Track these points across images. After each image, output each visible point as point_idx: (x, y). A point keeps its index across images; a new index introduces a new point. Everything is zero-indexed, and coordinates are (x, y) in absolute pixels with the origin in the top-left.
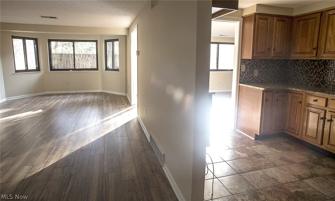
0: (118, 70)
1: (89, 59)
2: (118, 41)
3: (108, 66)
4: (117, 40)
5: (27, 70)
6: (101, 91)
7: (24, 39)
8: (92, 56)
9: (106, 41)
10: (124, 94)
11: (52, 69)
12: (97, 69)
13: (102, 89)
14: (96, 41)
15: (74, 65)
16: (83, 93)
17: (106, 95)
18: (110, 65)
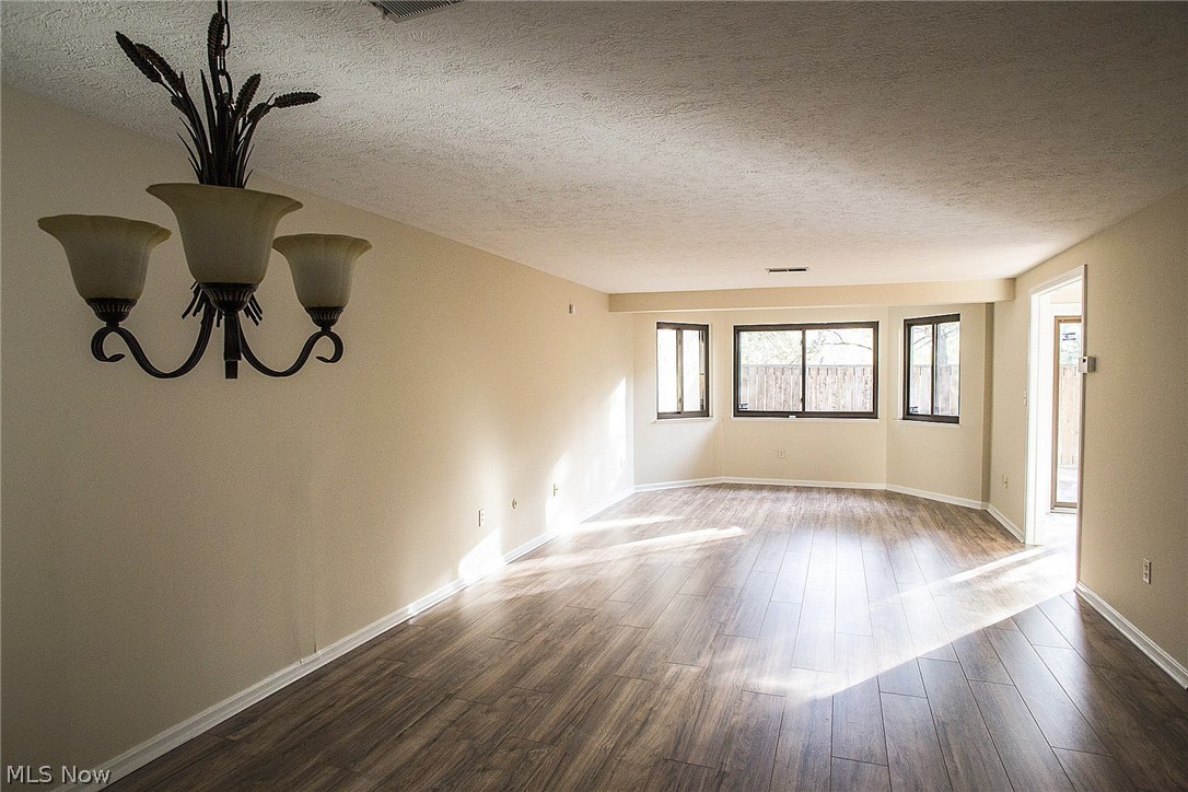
0: (955, 420)
1: (829, 380)
2: (958, 323)
3: (911, 405)
4: (956, 318)
5: (679, 414)
6: (882, 486)
7: (679, 328)
8: (839, 372)
9: (909, 324)
10: (977, 504)
11: (739, 412)
12: (873, 415)
13: (889, 481)
14: (875, 326)
15: (803, 400)
16: (829, 490)
17: (911, 501)
18: (920, 403)
